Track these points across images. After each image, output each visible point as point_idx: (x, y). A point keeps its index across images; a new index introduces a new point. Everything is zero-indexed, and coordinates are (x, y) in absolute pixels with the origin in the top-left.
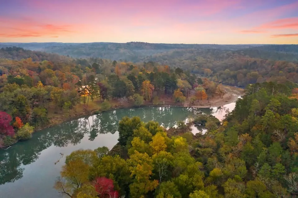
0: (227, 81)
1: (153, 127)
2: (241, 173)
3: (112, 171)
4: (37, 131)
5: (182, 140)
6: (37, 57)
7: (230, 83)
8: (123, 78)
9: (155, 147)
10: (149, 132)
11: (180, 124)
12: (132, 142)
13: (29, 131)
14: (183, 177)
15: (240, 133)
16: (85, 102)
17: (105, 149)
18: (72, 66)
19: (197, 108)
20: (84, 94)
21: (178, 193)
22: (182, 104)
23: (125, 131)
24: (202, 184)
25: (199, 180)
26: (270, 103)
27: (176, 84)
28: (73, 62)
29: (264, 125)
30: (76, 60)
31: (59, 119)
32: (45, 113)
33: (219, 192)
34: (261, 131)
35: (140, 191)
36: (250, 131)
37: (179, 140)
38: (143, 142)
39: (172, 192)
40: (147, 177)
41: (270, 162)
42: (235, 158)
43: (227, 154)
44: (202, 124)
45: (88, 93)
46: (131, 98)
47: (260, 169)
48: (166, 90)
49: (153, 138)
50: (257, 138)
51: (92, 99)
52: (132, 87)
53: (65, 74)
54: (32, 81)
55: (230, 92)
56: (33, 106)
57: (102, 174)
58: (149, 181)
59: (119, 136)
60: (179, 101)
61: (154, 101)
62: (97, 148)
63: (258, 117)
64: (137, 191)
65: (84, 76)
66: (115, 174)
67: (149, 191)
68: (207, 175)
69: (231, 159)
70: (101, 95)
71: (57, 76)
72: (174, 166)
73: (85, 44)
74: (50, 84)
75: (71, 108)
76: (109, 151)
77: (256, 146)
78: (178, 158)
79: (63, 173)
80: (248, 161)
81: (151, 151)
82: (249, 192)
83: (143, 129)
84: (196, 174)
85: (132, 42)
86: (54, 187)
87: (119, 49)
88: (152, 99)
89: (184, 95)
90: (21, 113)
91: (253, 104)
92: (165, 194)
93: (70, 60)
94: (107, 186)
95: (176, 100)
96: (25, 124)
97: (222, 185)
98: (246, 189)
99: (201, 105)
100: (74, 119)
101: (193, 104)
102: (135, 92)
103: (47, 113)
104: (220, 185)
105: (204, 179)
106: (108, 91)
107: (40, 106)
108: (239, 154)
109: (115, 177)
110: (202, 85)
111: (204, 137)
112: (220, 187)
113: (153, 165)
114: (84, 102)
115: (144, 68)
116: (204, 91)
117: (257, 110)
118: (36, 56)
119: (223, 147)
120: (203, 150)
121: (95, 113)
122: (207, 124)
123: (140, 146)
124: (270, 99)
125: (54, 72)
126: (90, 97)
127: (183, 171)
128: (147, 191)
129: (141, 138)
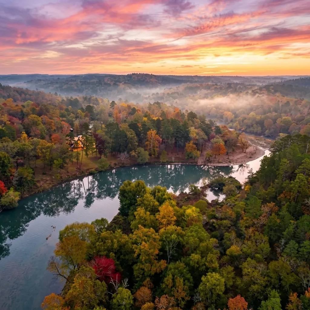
0: (251, 129)
1: (160, 194)
2: (262, 251)
3: (112, 249)
4: (23, 197)
5: (195, 210)
6: (18, 96)
7: (255, 131)
8: (124, 126)
9: (163, 220)
10: (155, 200)
11: (192, 189)
12: (135, 213)
13: (14, 198)
14: (195, 257)
15: (265, 201)
16: (79, 160)
17: (103, 220)
18: (61, 109)
19: (214, 166)
20: (77, 148)
21: (189, 276)
22: (196, 161)
23: (127, 198)
24: (216, 265)
25: (214, 260)
26: (303, 165)
27: (188, 135)
28: (62, 102)
29: (293, 192)
30: (65, 99)
31: (48, 182)
32: (31, 175)
33: (236, 275)
34: (290, 199)
35: (145, 273)
36: (277, 199)
37: (191, 211)
38: (148, 213)
39: (182, 274)
40: (153, 257)
41: (298, 238)
42: (257, 233)
43: (247, 227)
44: (219, 188)
45: (81, 147)
46: (133, 153)
47: (286, 247)
48: (176, 143)
49: (160, 208)
50: (284, 208)
51: (87, 154)
52: (135, 139)
53: (53, 121)
54: (14, 131)
55: (255, 143)
56: (18, 166)
57: (102, 253)
58: (156, 261)
59: (120, 204)
60: (191, 158)
61: (161, 157)
62: (95, 220)
63: (287, 181)
64: (142, 273)
65: (77, 123)
66: (115, 253)
67: (156, 273)
68: (223, 254)
69: (253, 235)
70: (97, 149)
71: (44, 124)
72: (184, 243)
73: (75, 76)
74: (36, 136)
75: (62, 167)
76: (109, 223)
77: (282, 218)
78: (190, 234)
79: (57, 252)
80: (272, 237)
81: (158, 224)
82: (271, 274)
83: (148, 196)
84: (209, 253)
85: (134, 74)
86: (47, 268)
87: (118, 83)
88: (159, 154)
89: (198, 150)
90: (4, 175)
91: (282, 165)
92: (173, 276)
93: (58, 100)
94: (108, 267)
95: (188, 156)
96: (9, 189)
97: (240, 266)
98: (268, 271)
99: (219, 162)
100: (65, 182)
101: (209, 161)
102: (139, 146)
103: (34, 174)
104: (238, 266)
105: (219, 258)
106: (106, 145)
107: (25, 166)
108: (262, 229)
109: (117, 256)
110: (220, 135)
111: (221, 205)
112: (238, 268)
113: (160, 243)
114: (77, 159)
115: (148, 111)
116: (222, 143)
117: (286, 172)
118: (17, 94)
119: (243, 219)
120: (219, 222)
121: (91, 174)
122: (225, 188)
123: (145, 218)
124: (303, 159)
125: (40, 119)
126: (84, 153)
127: (195, 250)
128: (153, 273)
129: (146, 209)
